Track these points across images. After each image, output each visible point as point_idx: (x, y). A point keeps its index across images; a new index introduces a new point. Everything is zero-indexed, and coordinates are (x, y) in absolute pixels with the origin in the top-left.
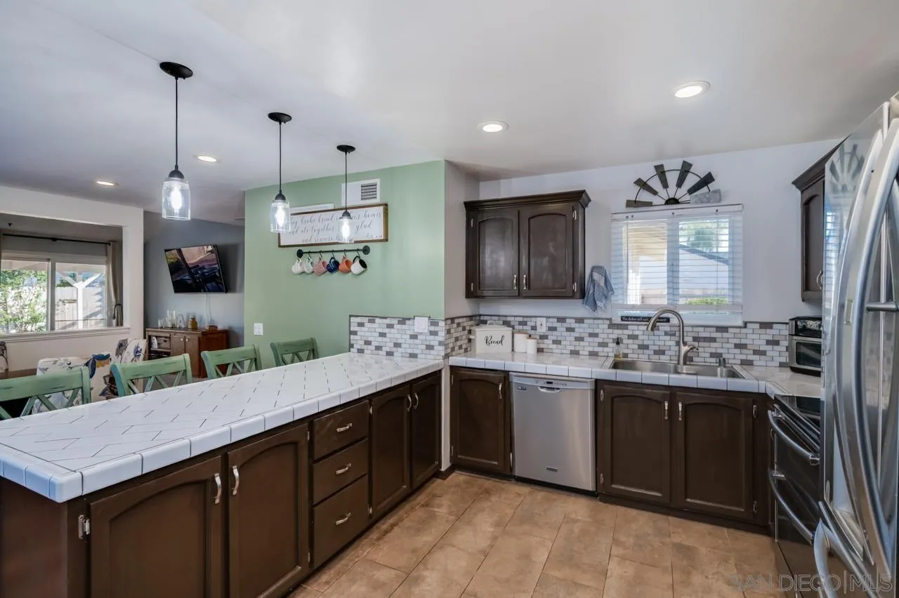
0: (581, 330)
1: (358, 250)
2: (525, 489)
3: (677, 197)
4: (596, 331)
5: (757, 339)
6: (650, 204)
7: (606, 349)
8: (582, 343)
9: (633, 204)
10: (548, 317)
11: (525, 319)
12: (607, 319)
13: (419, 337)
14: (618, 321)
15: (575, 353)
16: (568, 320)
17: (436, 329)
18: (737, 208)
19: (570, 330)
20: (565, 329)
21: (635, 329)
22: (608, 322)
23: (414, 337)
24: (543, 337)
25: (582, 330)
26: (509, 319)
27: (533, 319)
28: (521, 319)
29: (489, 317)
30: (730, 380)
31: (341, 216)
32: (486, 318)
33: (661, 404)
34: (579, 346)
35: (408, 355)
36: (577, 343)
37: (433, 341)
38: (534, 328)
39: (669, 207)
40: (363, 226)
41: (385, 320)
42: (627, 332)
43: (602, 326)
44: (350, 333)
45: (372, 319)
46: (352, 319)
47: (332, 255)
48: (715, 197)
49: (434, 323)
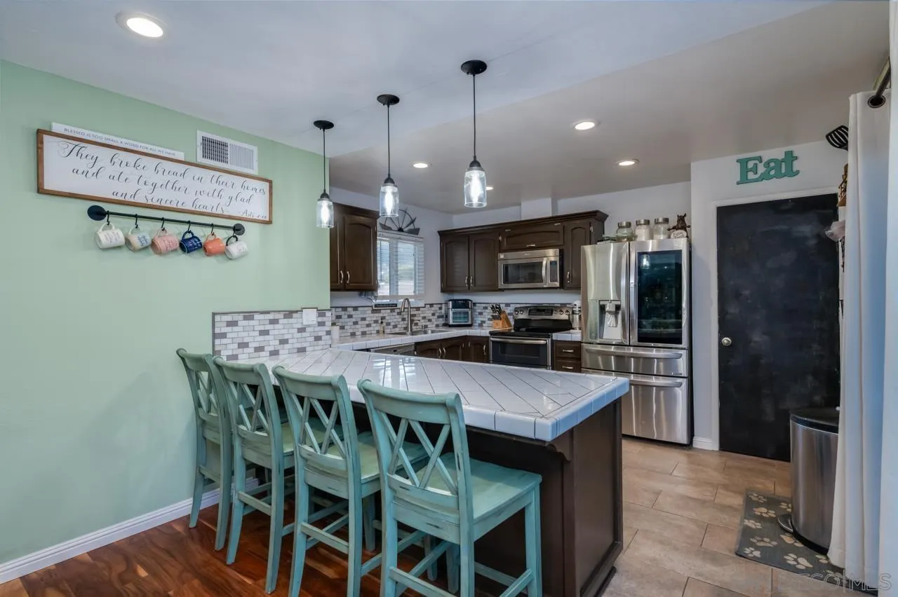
0: (357, 315)
1: (231, 228)
3: (402, 228)
4: (364, 316)
5: (428, 313)
6: (390, 229)
7: (370, 329)
8: (357, 326)
10: (336, 308)
12: (369, 306)
13: (308, 329)
14: (374, 307)
15: (353, 334)
16: (348, 309)
17: (323, 319)
18: (422, 240)
19: (350, 316)
20: (347, 316)
21: (385, 312)
22: (370, 309)
23: (302, 330)
33: (437, 351)
34: (356, 329)
35: (296, 350)
36: (354, 326)
39: (398, 233)
40: (239, 199)
41: (268, 315)
42: (381, 315)
43: (368, 312)
44: (215, 336)
45: (249, 316)
46: (217, 318)
47: (185, 228)
48: (415, 232)
49: (321, 313)
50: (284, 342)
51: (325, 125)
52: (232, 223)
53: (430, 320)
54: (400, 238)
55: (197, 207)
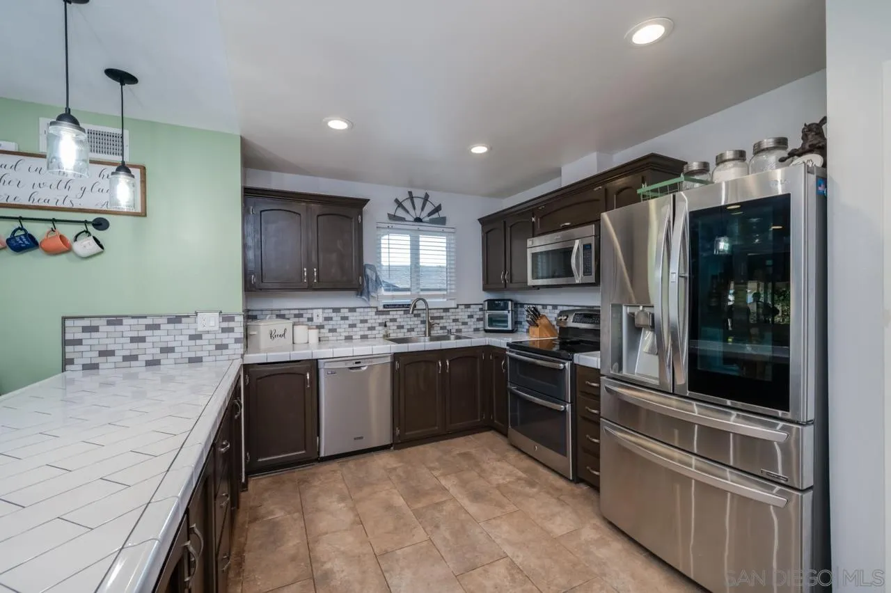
1: (86, 222)
2: (334, 465)
3: (421, 217)
4: (366, 318)
5: (463, 315)
6: (403, 219)
7: (374, 332)
8: (355, 329)
9: (393, 217)
10: (324, 309)
11: (301, 312)
12: (374, 307)
13: (204, 336)
14: (381, 308)
15: (349, 338)
16: (342, 310)
17: (231, 324)
18: (452, 230)
19: (344, 318)
20: (340, 318)
21: (394, 314)
22: (375, 310)
23: (196, 337)
24: (320, 327)
25: (354, 318)
26: (282, 312)
27: (309, 311)
28: (297, 312)
29: (260, 312)
30: (458, 341)
31: (115, 171)
32: (254, 313)
33: (436, 363)
34: (352, 332)
35: (187, 360)
36: (350, 329)
37: (228, 339)
38: (311, 319)
39: (417, 223)
40: (95, 189)
41: (145, 319)
42: (389, 317)
43: (370, 314)
44: (65, 343)
45: (115, 321)
46: (68, 323)
47: (17, 224)
48: (442, 221)
49: (228, 318)
50: (167, 350)
51: (123, 77)
52: (91, 217)
53: (465, 324)
54: (419, 230)
55: (36, 200)
